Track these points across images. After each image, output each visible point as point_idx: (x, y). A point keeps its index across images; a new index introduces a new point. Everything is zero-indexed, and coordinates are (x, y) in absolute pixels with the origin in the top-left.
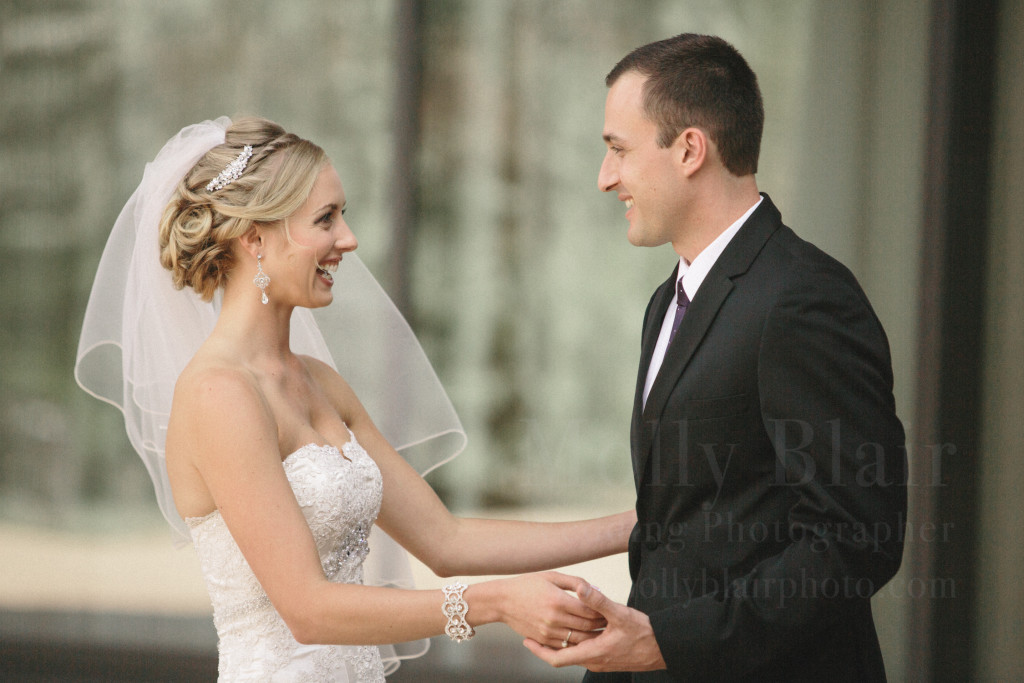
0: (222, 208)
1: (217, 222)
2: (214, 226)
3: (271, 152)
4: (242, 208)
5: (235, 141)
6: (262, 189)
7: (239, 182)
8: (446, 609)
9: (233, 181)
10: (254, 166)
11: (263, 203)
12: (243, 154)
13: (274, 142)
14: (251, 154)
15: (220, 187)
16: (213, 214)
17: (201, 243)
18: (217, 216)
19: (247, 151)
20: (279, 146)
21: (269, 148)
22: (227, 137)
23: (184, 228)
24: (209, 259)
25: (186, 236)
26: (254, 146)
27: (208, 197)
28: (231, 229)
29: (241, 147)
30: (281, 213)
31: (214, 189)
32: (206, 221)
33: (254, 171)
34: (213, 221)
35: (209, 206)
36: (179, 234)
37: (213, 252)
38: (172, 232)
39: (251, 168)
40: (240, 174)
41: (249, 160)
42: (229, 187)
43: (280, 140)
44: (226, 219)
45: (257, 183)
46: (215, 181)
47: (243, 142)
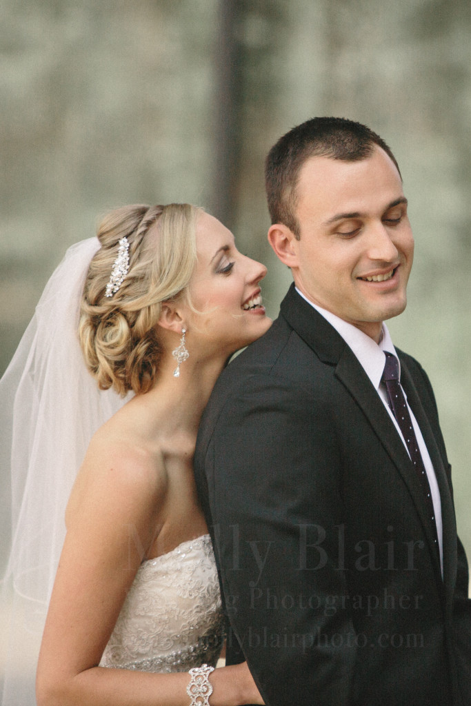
0: (129, 305)
1: (131, 321)
2: (131, 325)
3: (145, 232)
4: (145, 296)
5: (109, 240)
6: (154, 270)
7: (132, 274)
8: (191, 689)
9: (124, 277)
10: (136, 253)
11: (161, 281)
12: (121, 248)
13: (143, 222)
14: (128, 245)
15: (117, 289)
16: (125, 315)
17: (126, 347)
18: (129, 315)
19: (124, 243)
20: (149, 224)
21: (141, 230)
22: (101, 241)
23: (106, 341)
24: (140, 358)
25: (112, 347)
26: (127, 237)
27: (113, 302)
28: (145, 320)
29: (116, 244)
30: (180, 283)
31: (114, 294)
32: (122, 326)
33: (139, 257)
34: (128, 322)
35: (118, 310)
36: (104, 349)
37: (141, 349)
38: (98, 351)
39: (135, 256)
40: (128, 267)
41: (129, 251)
42: (123, 285)
43: (148, 217)
44: (137, 313)
45: (145, 268)
46: (110, 286)
47: (116, 238)
